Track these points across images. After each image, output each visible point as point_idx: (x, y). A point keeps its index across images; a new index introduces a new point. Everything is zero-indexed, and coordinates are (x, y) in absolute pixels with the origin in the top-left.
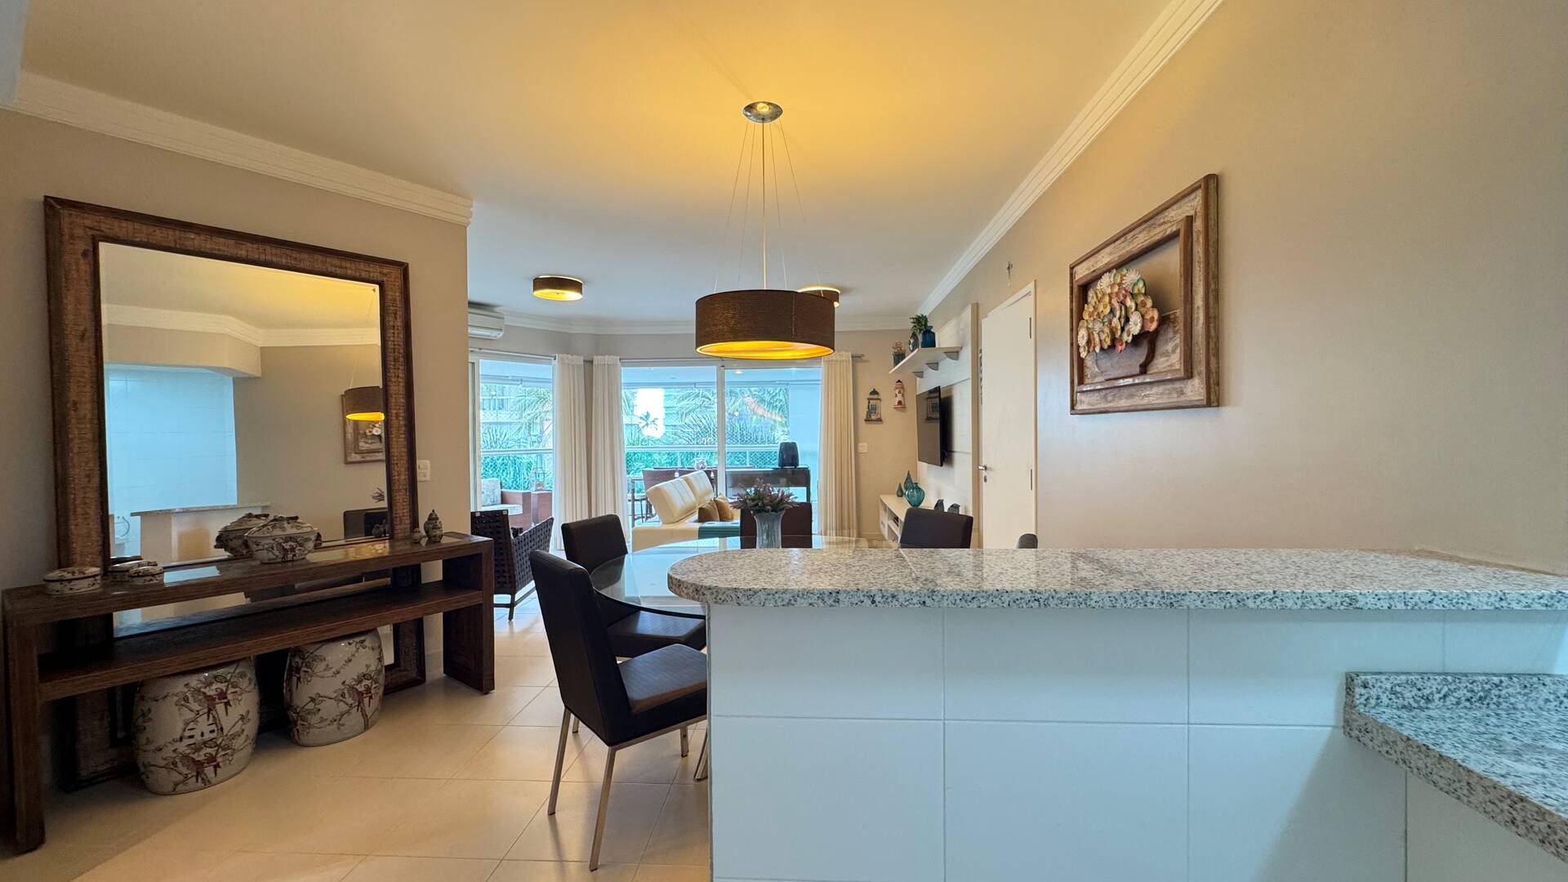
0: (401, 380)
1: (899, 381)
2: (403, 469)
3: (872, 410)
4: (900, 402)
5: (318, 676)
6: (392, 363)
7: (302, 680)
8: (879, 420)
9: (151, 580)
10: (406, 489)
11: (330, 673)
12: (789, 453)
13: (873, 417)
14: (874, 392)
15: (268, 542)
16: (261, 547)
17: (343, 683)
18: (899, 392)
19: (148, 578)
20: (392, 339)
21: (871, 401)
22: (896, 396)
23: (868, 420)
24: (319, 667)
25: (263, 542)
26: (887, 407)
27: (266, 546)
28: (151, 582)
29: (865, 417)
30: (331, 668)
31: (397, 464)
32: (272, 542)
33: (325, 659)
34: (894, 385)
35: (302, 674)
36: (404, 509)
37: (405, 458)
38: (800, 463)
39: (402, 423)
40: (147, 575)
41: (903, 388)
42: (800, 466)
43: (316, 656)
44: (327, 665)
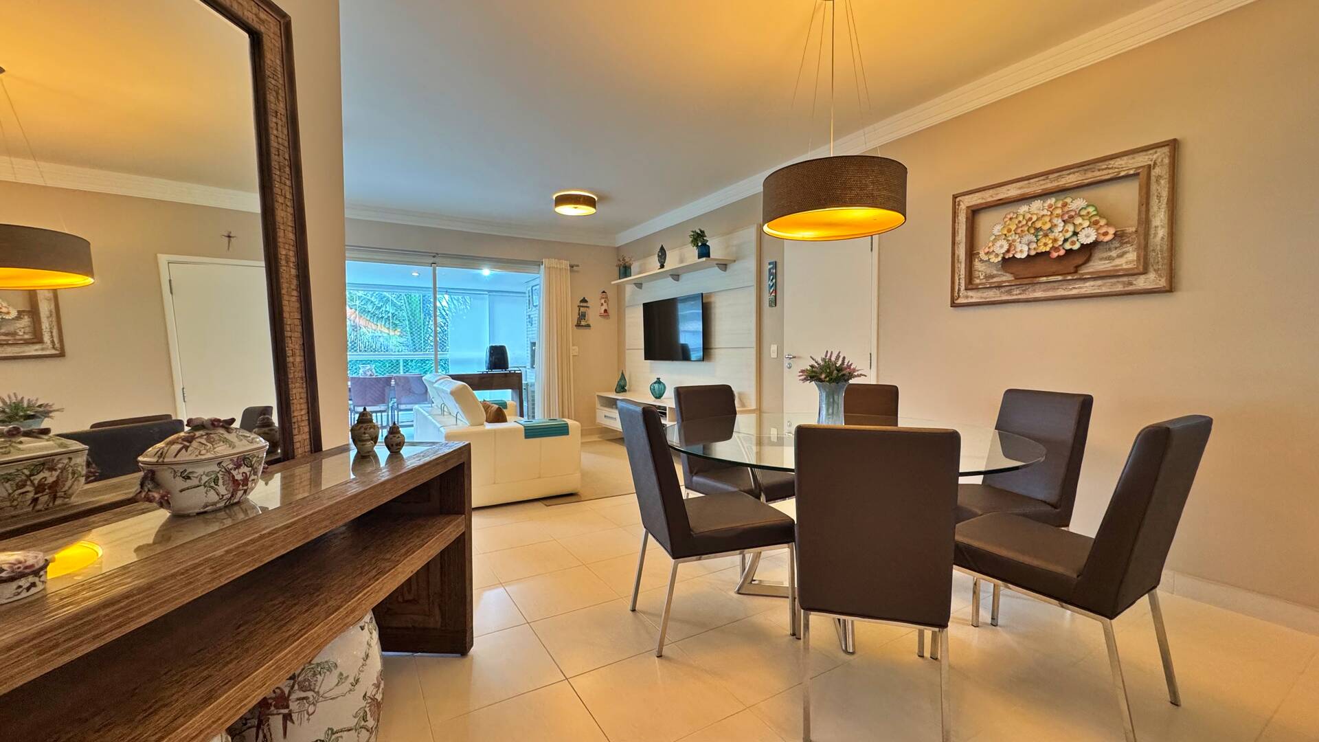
0: (289, 204)
1: (604, 292)
2: (297, 347)
3: (582, 316)
4: (605, 311)
5: (326, 699)
6: (278, 173)
7: (295, 717)
8: (588, 326)
9: (33, 585)
10: (302, 378)
11: (346, 686)
12: (498, 356)
13: (583, 323)
14: (584, 301)
15: (208, 469)
16: (195, 482)
17: (364, 696)
18: (605, 302)
19: (24, 582)
20: (275, 132)
21: (581, 309)
22: (602, 304)
23: (578, 325)
24: (327, 683)
25: (200, 471)
26: (593, 315)
27: (205, 479)
28: (33, 590)
29: (576, 323)
30: (348, 677)
31: (291, 337)
32: (217, 469)
33: (336, 666)
34: (600, 295)
35: (294, 706)
36: (301, 410)
37: (299, 329)
38: (509, 366)
39: (293, 272)
40: (23, 575)
41: (607, 298)
42: (509, 369)
43: (318, 665)
44: (341, 674)
